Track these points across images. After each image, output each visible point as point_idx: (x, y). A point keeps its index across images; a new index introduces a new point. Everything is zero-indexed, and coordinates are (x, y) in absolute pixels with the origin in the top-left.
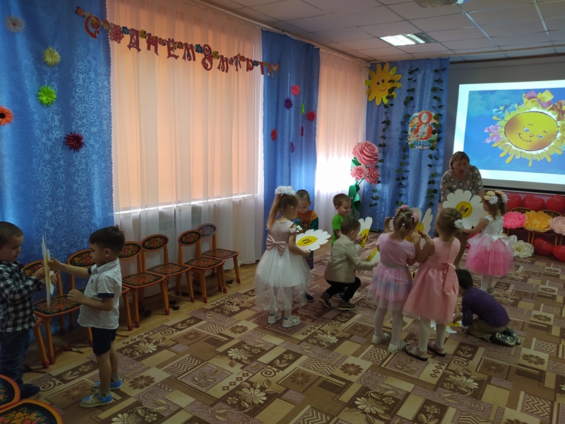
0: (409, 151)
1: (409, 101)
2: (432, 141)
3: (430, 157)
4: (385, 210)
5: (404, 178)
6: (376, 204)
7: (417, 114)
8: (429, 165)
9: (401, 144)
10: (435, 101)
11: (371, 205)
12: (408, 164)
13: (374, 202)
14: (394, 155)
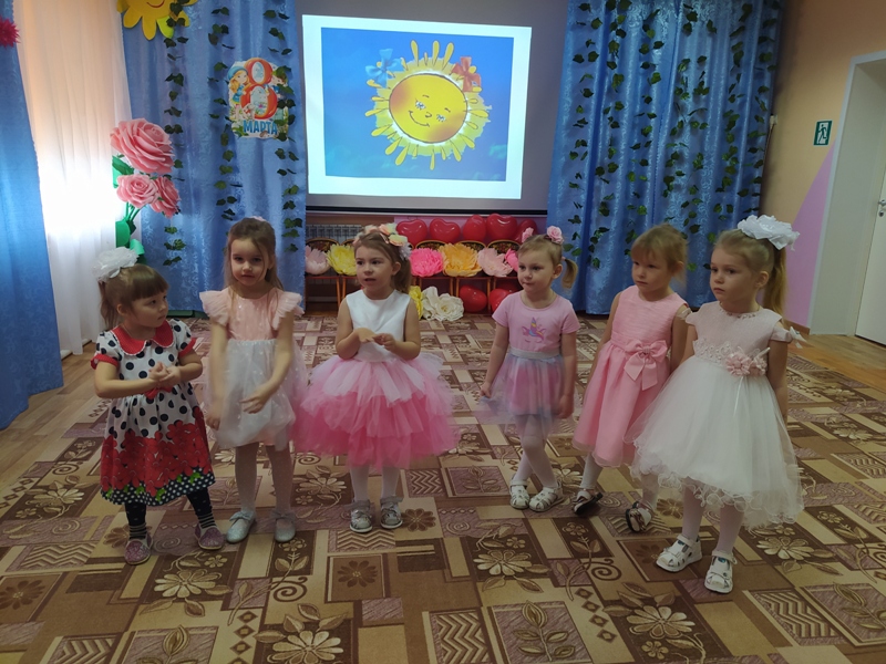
0: (234, 142)
1: (219, 34)
2: (278, 122)
3: (280, 154)
4: (201, 268)
5: (232, 200)
6: (178, 259)
7: (240, 64)
8: (282, 172)
9: (215, 128)
10: (275, 38)
11: (168, 262)
12: (235, 169)
13: (172, 254)
14: (203, 151)
